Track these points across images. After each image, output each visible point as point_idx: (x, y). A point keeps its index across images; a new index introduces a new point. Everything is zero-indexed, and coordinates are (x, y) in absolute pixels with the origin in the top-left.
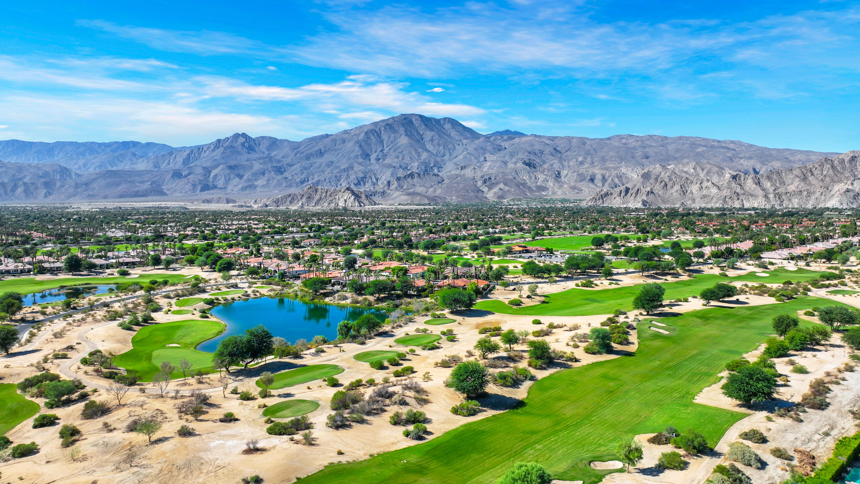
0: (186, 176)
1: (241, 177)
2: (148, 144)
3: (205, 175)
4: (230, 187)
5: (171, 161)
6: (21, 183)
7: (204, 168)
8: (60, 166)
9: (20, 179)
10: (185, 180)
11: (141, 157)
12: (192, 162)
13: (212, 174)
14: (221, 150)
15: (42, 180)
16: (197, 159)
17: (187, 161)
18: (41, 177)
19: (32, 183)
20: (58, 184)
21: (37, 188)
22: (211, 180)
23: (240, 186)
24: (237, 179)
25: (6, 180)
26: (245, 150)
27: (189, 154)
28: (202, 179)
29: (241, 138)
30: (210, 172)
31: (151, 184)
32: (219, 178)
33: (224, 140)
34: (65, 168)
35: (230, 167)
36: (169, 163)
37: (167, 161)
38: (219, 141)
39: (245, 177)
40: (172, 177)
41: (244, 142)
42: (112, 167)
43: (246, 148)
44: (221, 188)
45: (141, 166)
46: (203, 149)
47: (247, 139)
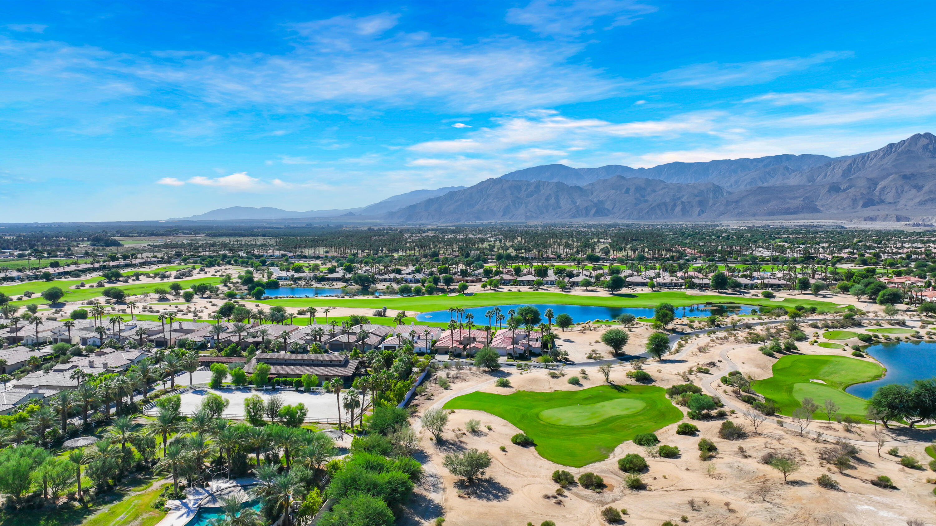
0: (845, 190)
1: (919, 188)
2: (803, 156)
3: (870, 188)
4: (902, 202)
5: (828, 174)
6: (679, 202)
7: (868, 179)
8: (714, 184)
9: (679, 199)
10: (844, 195)
11: (794, 171)
12: (854, 174)
13: (879, 187)
14: (893, 156)
15: (697, 199)
16: (860, 170)
17: (847, 172)
18: (696, 196)
19: (688, 202)
20: (711, 202)
21: (692, 207)
22: (877, 194)
23: (917, 200)
24: (914, 191)
25: (668, 200)
26: (927, 154)
27: (850, 164)
28: (865, 192)
29: (923, 139)
30: (876, 184)
31: (804, 200)
32: (888, 190)
33: (899, 144)
34: (718, 186)
35: (905, 177)
36: (825, 176)
37: (823, 174)
38: (891, 146)
39: (926, 189)
40: (829, 191)
41: (927, 145)
42: (763, 183)
43: (930, 151)
44: (890, 203)
45: (794, 180)
46: (868, 157)
47: (931, 140)
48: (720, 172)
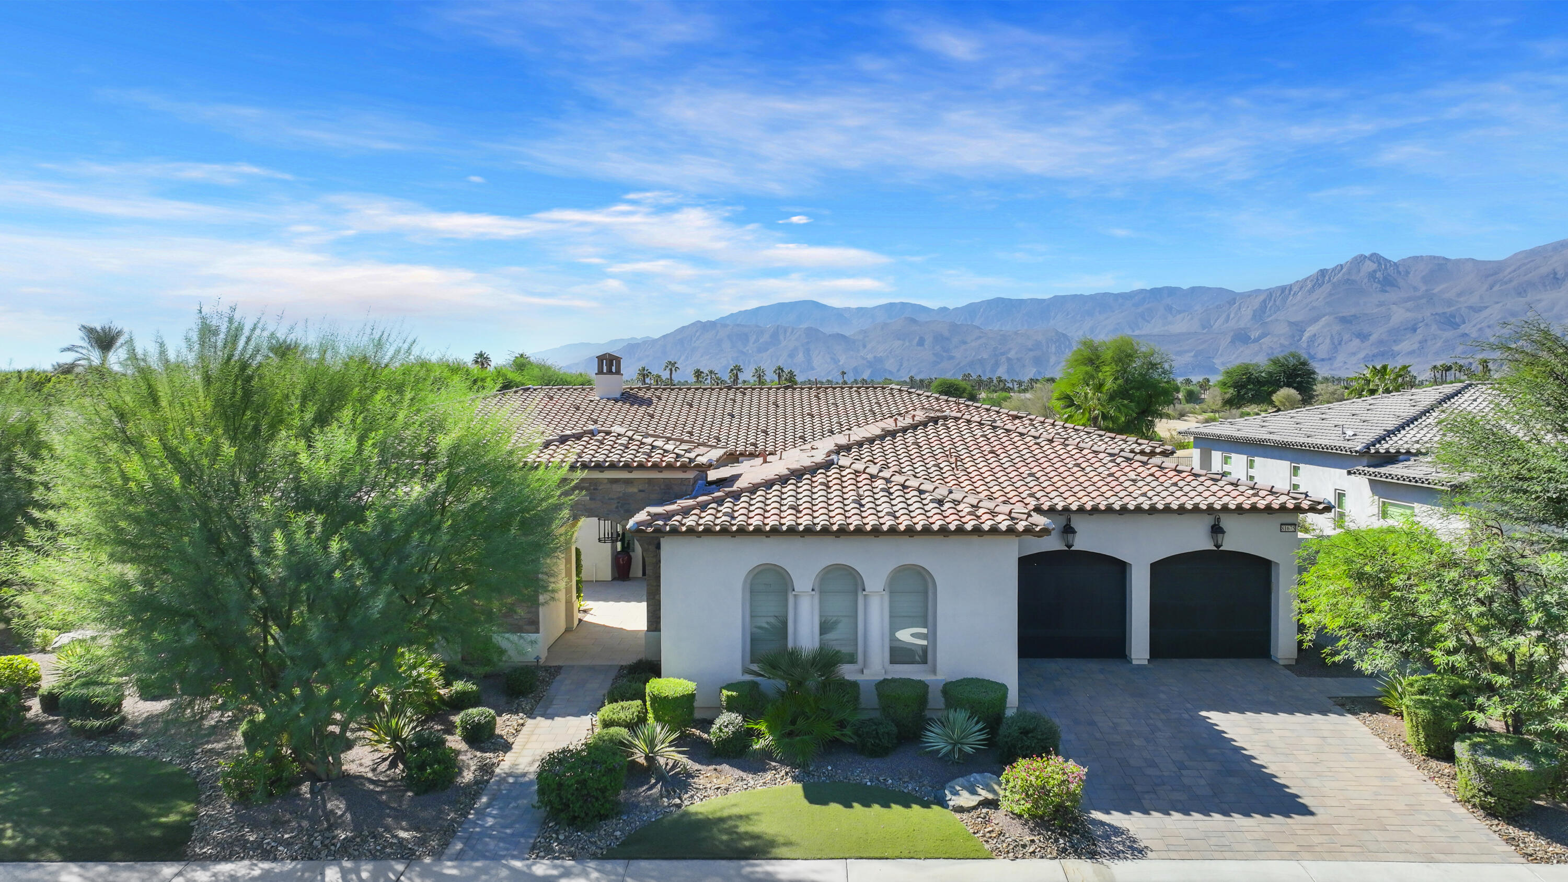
0: (1256, 340)
1: (1363, 337)
2: (1193, 290)
3: (1293, 336)
4: (1340, 358)
5: (1232, 316)
6: (1003, 359)
7: (1291, 324)
8: (1057, 332)
9: (1003, 354)
10: (1255, 347)
11: (1179, 312)
12: (1270, 316)
13: (1307, 335)
14: (1327, 288)
15: (1031, 354)
16: (1279, 309)
17: (1260, 313)
18: (1031, 350)
19: (1018, 359)
20: (1053, 359)
21: (1024, 366)
22: (1305, 345)
23: (1362, 355)
24: (1356, 342)
25: (985, 356)
26: (1375, 285)
27: (1264, 301)
28: (1287, 343)
29: (1368, 262)
30: (1303, 331)
31: (1195, 356)
32: (1320, 340)
33: (1334, 269)
34: (1063, 334)
35: (1344, 320)
36: (1227, 319)
37: (1224, 316)
38: (1323, 272)
39: (1374, 338)
40: (1233, 342)
41: (1375, 271)
42: (1133, 331)
43: (1379, 282)
44: (1323, 360)
45: (1180, 325)
46: (1291, 290)
47: (1380, 264)
48: (1067, 315)
